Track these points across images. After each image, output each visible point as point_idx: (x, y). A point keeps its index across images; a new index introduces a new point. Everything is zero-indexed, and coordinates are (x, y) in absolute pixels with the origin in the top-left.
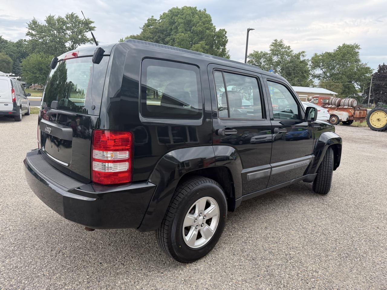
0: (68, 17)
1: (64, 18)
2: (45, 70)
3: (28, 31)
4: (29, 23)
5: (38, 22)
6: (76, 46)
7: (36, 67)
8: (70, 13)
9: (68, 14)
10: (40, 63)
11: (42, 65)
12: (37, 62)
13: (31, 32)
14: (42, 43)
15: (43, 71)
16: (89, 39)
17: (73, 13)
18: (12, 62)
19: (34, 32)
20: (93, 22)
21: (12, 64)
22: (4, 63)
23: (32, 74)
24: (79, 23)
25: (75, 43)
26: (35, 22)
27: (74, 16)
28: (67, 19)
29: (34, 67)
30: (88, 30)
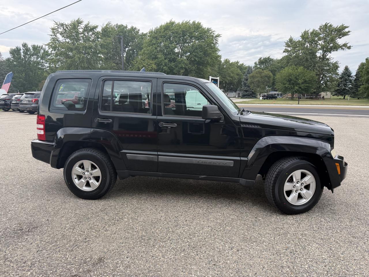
0: (321, 28)
1: (318, 30)
2: (293, 81)
3: (285, 49)
4: (286, 42)
5: (293, 39)
6: (327, 54)
7: (286, 78)
8: (324, 24)
9: (322, 25)
10: (290, 75)
11: (292, 77)
12: (288, 74)
13: (287, 49)
14: (295, 56)
15: (292, 82)
16: (341, 45)
17: (326, 23)
18: (272, 77)
19: (289, 49)
20: (348, 27)
21: (272, 78)
22: (266, 78)
23: (282, 85)
24: (332, 31)
25: (325, 51)
26: (291, 40)
27: (328, 25)
28: (320, 30)
29: (284, 79)
30: (341, 36)
